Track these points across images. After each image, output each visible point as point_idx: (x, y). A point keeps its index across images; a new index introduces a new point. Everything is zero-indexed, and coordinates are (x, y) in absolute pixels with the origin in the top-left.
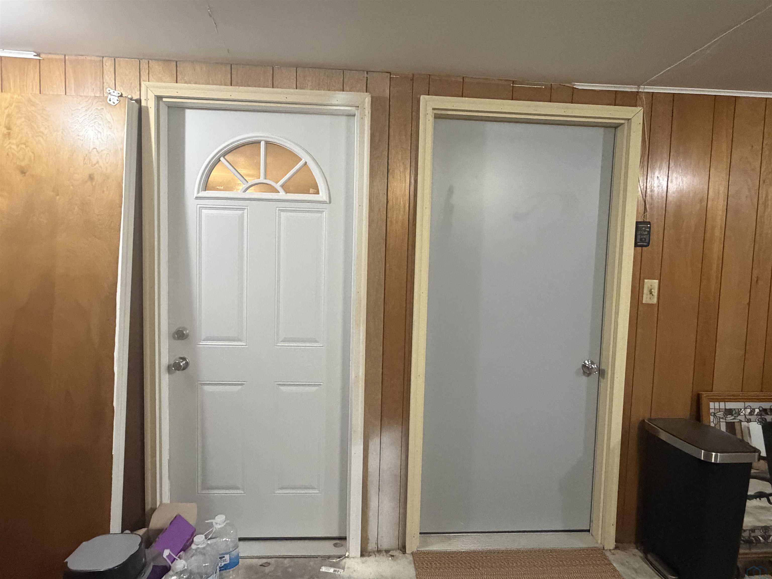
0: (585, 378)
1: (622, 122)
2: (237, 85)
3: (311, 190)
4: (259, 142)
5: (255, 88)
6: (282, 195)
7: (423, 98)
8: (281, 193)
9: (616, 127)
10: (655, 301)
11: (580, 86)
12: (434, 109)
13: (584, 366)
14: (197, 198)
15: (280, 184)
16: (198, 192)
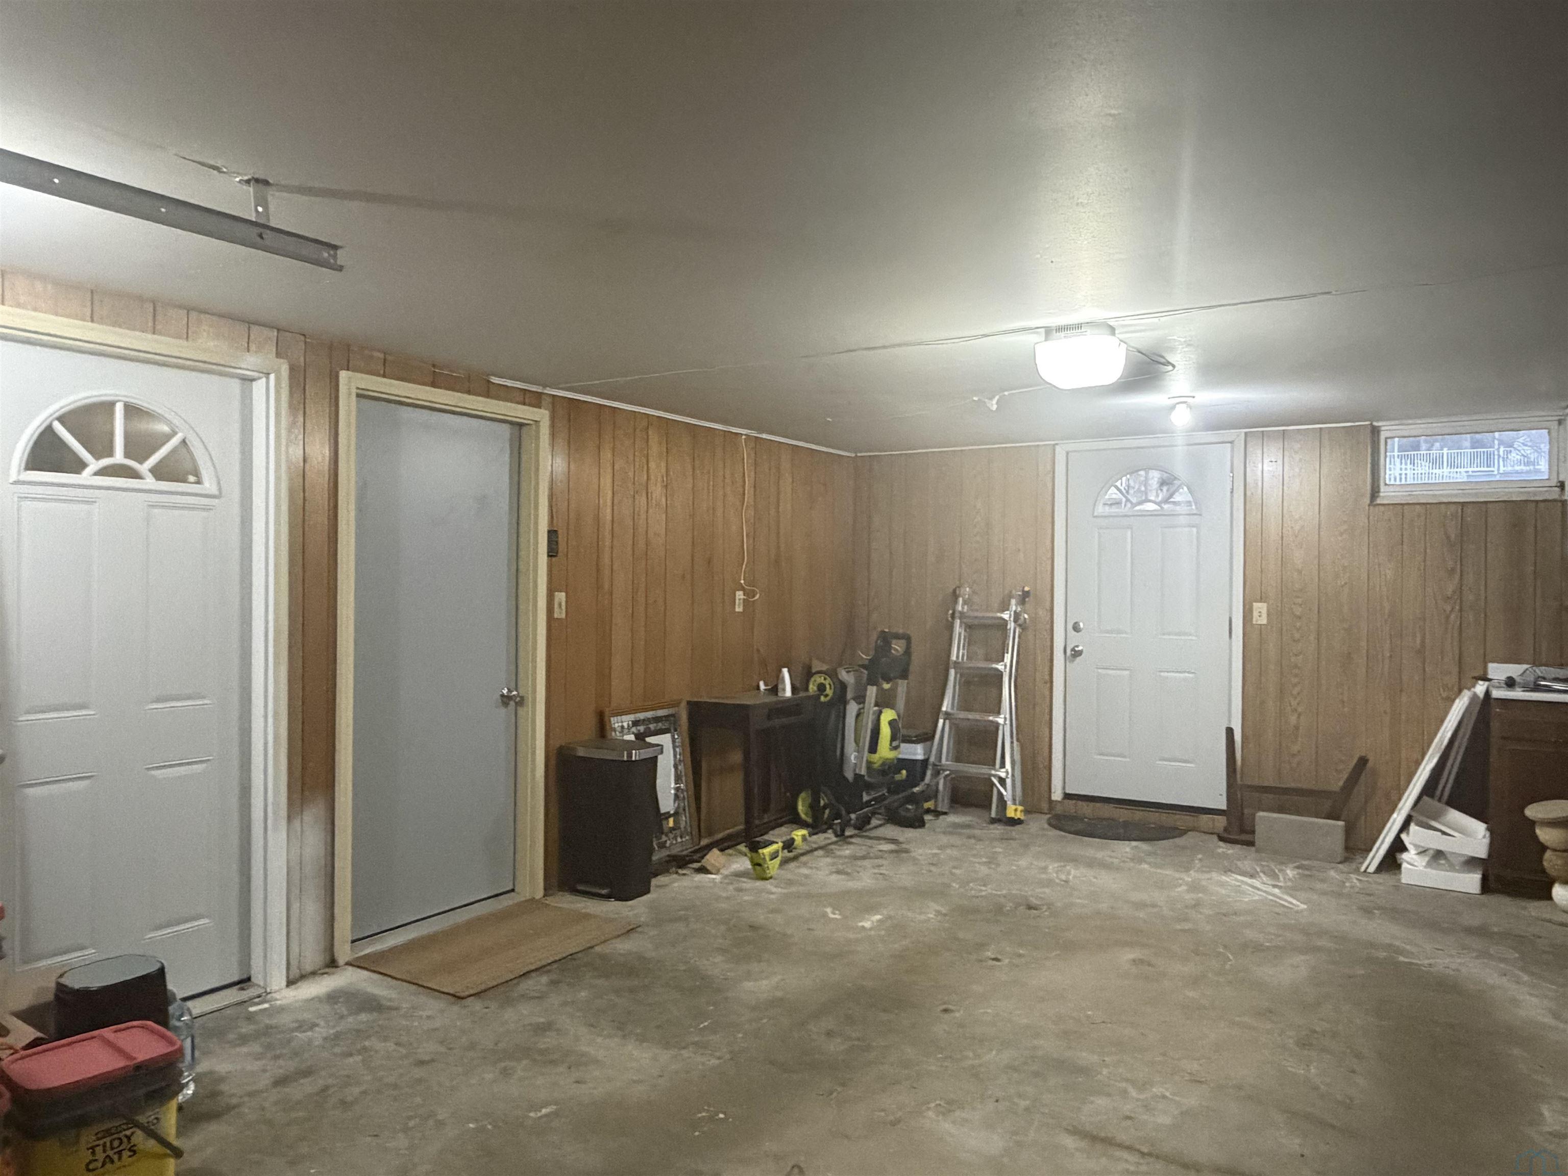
0: (503, 711)
1: (531, 422)
2: (101, 321)
3: (192, 478)
4: (112, 404)
5: (127, 331)
6: (150, 482)
7: (343, 375)
8: (148, 480)
9: (521, 425)
10: (564, 616)
11: (495, 380)
12: (358, 388)
13: (503, 696)
14: (16, 483)
15: (150, 467)
16: (19, 472)
